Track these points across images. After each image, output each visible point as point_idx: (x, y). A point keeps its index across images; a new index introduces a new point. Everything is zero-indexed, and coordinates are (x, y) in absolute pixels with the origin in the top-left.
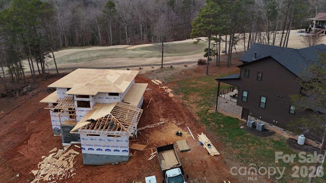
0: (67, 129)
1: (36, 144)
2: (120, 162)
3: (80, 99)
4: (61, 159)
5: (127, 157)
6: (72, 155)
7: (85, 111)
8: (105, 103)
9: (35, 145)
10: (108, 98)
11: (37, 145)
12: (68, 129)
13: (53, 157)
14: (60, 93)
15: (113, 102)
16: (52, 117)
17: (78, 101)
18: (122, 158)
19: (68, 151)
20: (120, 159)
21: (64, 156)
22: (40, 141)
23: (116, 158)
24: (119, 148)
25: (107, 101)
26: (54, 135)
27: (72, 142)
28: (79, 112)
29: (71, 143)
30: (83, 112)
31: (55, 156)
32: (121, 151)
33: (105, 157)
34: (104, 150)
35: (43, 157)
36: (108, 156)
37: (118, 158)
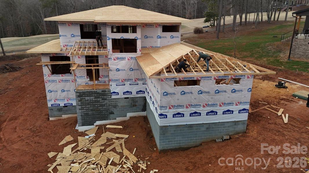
0: (88, 98)
1: (19, 137)
2: (230, 134)
3: (119, 36)
4: (96, 150)
5: (244, 124)
6: (114, 140)
7: (127, 59)
8: (155, 47)
9: (19, 139)
10: (160, 38)
11: (23, 138)
12: (91, 98)
13: (75, 151)
14: (66, 36)
15: (169, 44)
16: (47, 85)
17: (114, 41)
18: (236, 126)
19: (100, 137)
20: (231, 129)
21: (98, 145)
22: (28, 132)
23: (226, 127)
24: (234, 105)
25: (159, 43)
26: (51, 119)
27: (98, 123)
28: (116, 61)
29: (95, 124)
30: (123, 63)
31: (79, 148)
32: (236, 113)
33: (203, 129)
34: (204, 113)
35: (51, 155)
36: (209, 126)
37: (229, 127)
